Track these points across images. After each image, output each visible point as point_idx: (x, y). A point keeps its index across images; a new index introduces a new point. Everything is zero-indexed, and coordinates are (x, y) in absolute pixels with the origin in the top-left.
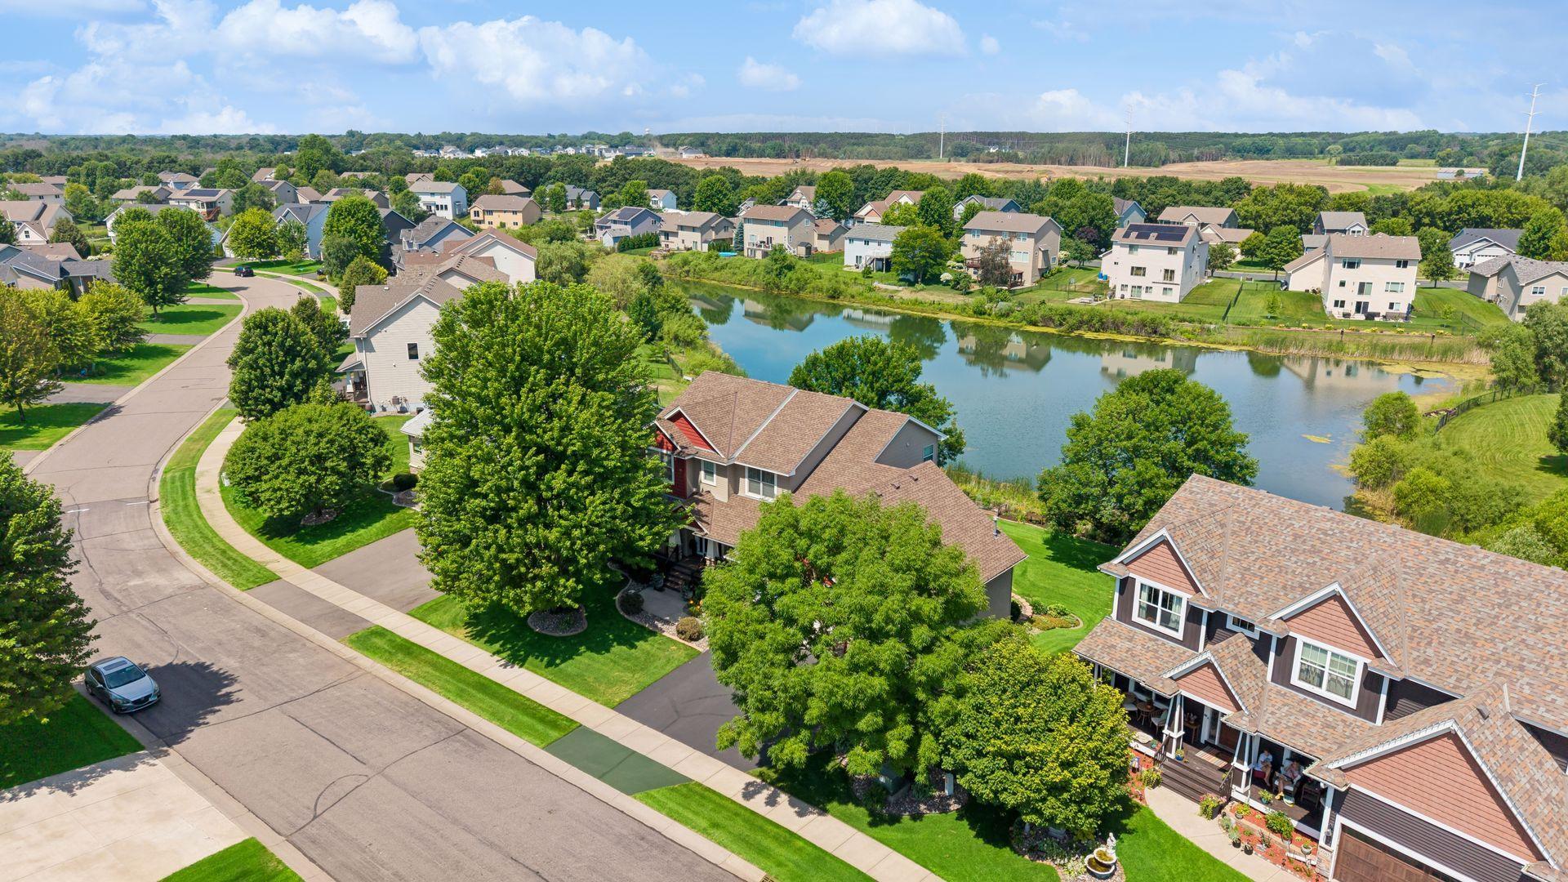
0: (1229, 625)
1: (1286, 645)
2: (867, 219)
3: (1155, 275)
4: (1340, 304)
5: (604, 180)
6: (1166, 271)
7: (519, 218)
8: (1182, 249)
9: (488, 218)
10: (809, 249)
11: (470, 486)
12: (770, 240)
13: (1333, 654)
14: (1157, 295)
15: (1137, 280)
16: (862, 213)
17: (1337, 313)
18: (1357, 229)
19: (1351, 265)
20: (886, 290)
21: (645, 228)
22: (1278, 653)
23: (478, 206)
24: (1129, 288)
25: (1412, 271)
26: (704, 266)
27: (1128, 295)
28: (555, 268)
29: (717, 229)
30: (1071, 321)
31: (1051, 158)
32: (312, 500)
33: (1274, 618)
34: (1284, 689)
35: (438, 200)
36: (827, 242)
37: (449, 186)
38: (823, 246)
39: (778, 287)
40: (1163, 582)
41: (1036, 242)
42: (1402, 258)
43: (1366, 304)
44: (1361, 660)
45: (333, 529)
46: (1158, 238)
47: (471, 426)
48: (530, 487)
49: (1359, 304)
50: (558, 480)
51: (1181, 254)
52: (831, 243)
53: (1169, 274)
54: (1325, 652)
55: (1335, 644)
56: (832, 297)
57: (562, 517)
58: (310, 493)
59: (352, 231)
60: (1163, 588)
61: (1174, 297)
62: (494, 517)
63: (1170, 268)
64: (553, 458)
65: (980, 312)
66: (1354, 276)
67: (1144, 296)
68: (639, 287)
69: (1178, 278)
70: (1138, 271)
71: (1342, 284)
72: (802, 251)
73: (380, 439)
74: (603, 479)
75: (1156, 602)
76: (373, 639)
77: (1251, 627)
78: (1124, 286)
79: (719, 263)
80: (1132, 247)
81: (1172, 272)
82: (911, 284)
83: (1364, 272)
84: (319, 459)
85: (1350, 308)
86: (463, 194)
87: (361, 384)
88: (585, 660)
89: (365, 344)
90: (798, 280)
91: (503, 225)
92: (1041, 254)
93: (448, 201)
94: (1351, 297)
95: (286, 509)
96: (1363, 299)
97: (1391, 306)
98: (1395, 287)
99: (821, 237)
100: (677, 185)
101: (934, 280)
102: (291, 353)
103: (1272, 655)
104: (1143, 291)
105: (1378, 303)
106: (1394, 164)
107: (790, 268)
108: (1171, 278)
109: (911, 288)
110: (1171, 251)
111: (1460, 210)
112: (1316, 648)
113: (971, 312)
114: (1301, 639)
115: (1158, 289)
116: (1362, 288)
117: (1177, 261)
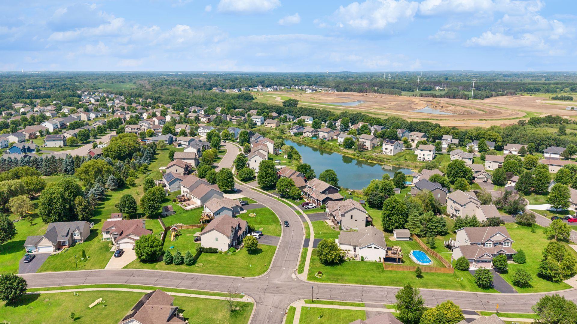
3: (389, 150)
5: (296, 113)
7: (275, 125)
9: (268, 125)
10: (332, 138)
11: (261, 176)
12: (324, 136)
14: (389, 154)
15: (386, 151)
16: (351, 127)
19: (421, 150)
20: (342, 149)
21: (301, 130)
23: (266, 122)
25: (432, 153)
26: (309, 141)
27: (385, 153)
28: (278, 144)
29: (314, 132)
30: (368, 158)
32: (246, 178)
35: (258, 120)
37: (260, 117)
38: (335, 137)
39: (321, 147)
41: (371, 141)
42: (430, 150)
45: (248, 181)
47: (262, 171)
48: (266, 176)
50: (268, 176)
52: (337, 137)
53: (391, 150)
56: (331, 150)
57: (268, 178)
58: (246, 177)
59: (244, 136)
61: (392, 154)
62: (263, 178)
64: (268, 174)
67: (387, 154)
68: (289, 150)
69: (393, 151)
70: (386, 149)
71: (420, 154)
72: (330, 138)
73: (253, 172)
74: (271, 176)
76: (252, 189)
79: (312, 141)
80: (385, 144)
82: (346, 148)
83: (424, 152)
84: (247, 174)
85: (422, 158)
86: (263, 118)
87: (249, 165)
88: (270, 191)
89: (250, 160)
91: (271, 127)
92: (372, 144)
93: (260, 120)
95: (244, 178)
96: (424, 157)
97: (428, 159)
98: (429, 155)
100: (314, 115)
101: (351, 148)
102: (242, 162)
105: (426, 158)
107: (324, 143)
110: (392, 146)
111: (478, 135)
115: (390, 152)
116: (424, 155)
117: (392, 148)
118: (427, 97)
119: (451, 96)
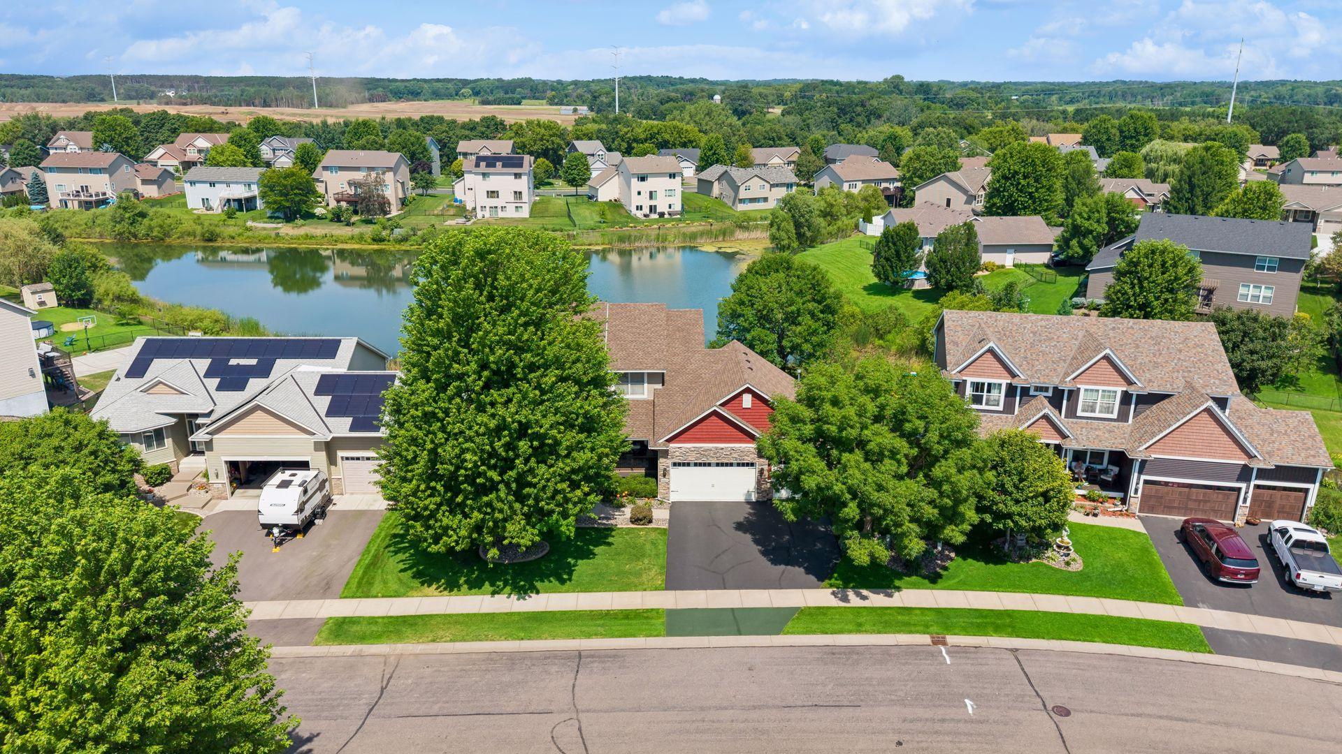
0: (1032, 392)
1: (1074, 394)
2: (160, 163)
3: (506, 196)
4: (639, 208)
6: (515, 192)
8: (525, 174)
10: (136, 195)
12: (85, 189)
13: (1103, 391)
14: (511, 213)
15: (493, 202)
16: (154, 156)
17: (639, 214)
18: (601, 153)
19: (643, 179)
20: (264, 229)
22: (1068, 400)
24: (488, 208)
25: (679, 181)
27: (487, 215)
29: (2, 182)
31: (245, 101)
33: (1068, 379)
34: (1075, 420)
36: (155, 187)
38: (151, 192)
39: (135, 236)
40: (984, 376)
41: (395, 174)
42: (672, 171)
43: (655, 206)
44: (1119, 390)
46: (503, 166)
49: (651, 206)
51: (525, 178)
52: (159, 188)
53: (518, 194)
54: (1098, 391)
55: (1104, 384)
56: (210, 240)
60: (986, 381)
61: (525, 213)
63: (518, 190)
65: (378, 240)
66: (645, 187)
67: (501, 214)
69: (525, 197)
70: (493, 194)
71: (639, 193)
75: (982, 391)
77: (1046, 389)
78: (483, 208)
80: (484, 175)
81: (520, 193)
82: (287, 220)
83: (652, 183)
85: (646, 211)
90: (161, 226)
92: (399, 185)
94: (646, 203)
96: (653, 203)
97: (670, 207)
98: (670, 193)
99: (145, 182)
101: (309, 216)
103: (1065, 402)
104: (499, 210)
105: (662, 205)
106: (519, 104)
108: (521, 198)
109: (290, 225)
110: (517, 176)
112: (1092, 390)
113: (369, 240)
114: (1083, 387)
115: (511, 208)
116: (651, 195)
117: (523, 184)
118: (185, 104)
119: (257, 102)
